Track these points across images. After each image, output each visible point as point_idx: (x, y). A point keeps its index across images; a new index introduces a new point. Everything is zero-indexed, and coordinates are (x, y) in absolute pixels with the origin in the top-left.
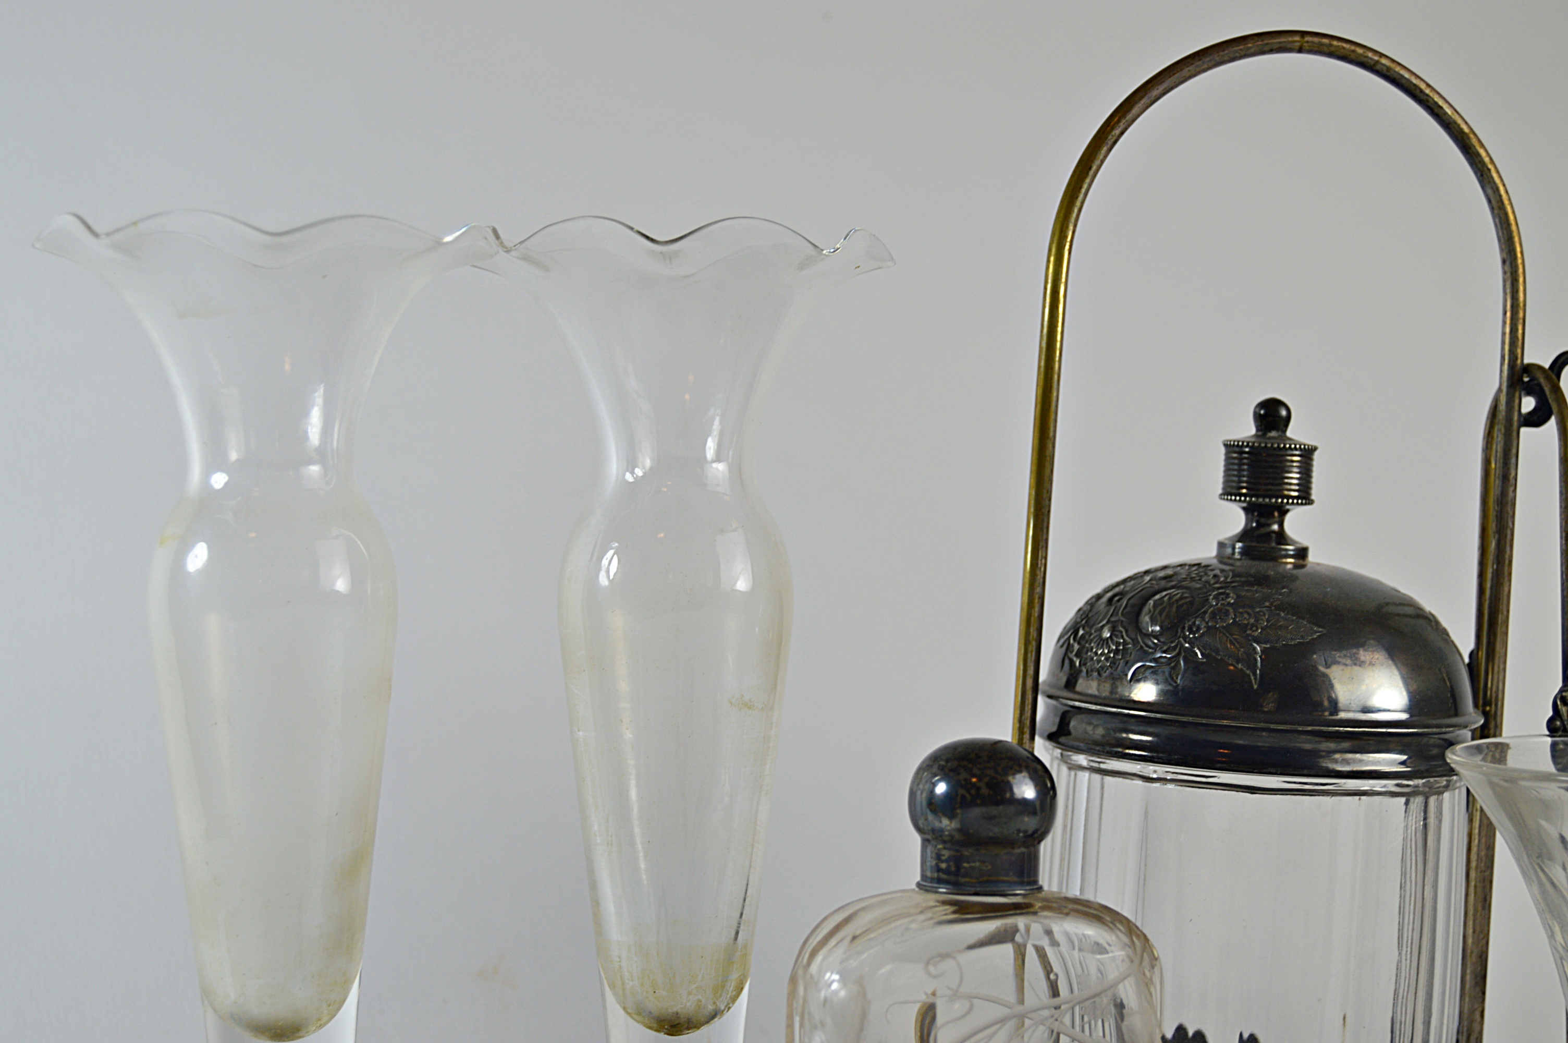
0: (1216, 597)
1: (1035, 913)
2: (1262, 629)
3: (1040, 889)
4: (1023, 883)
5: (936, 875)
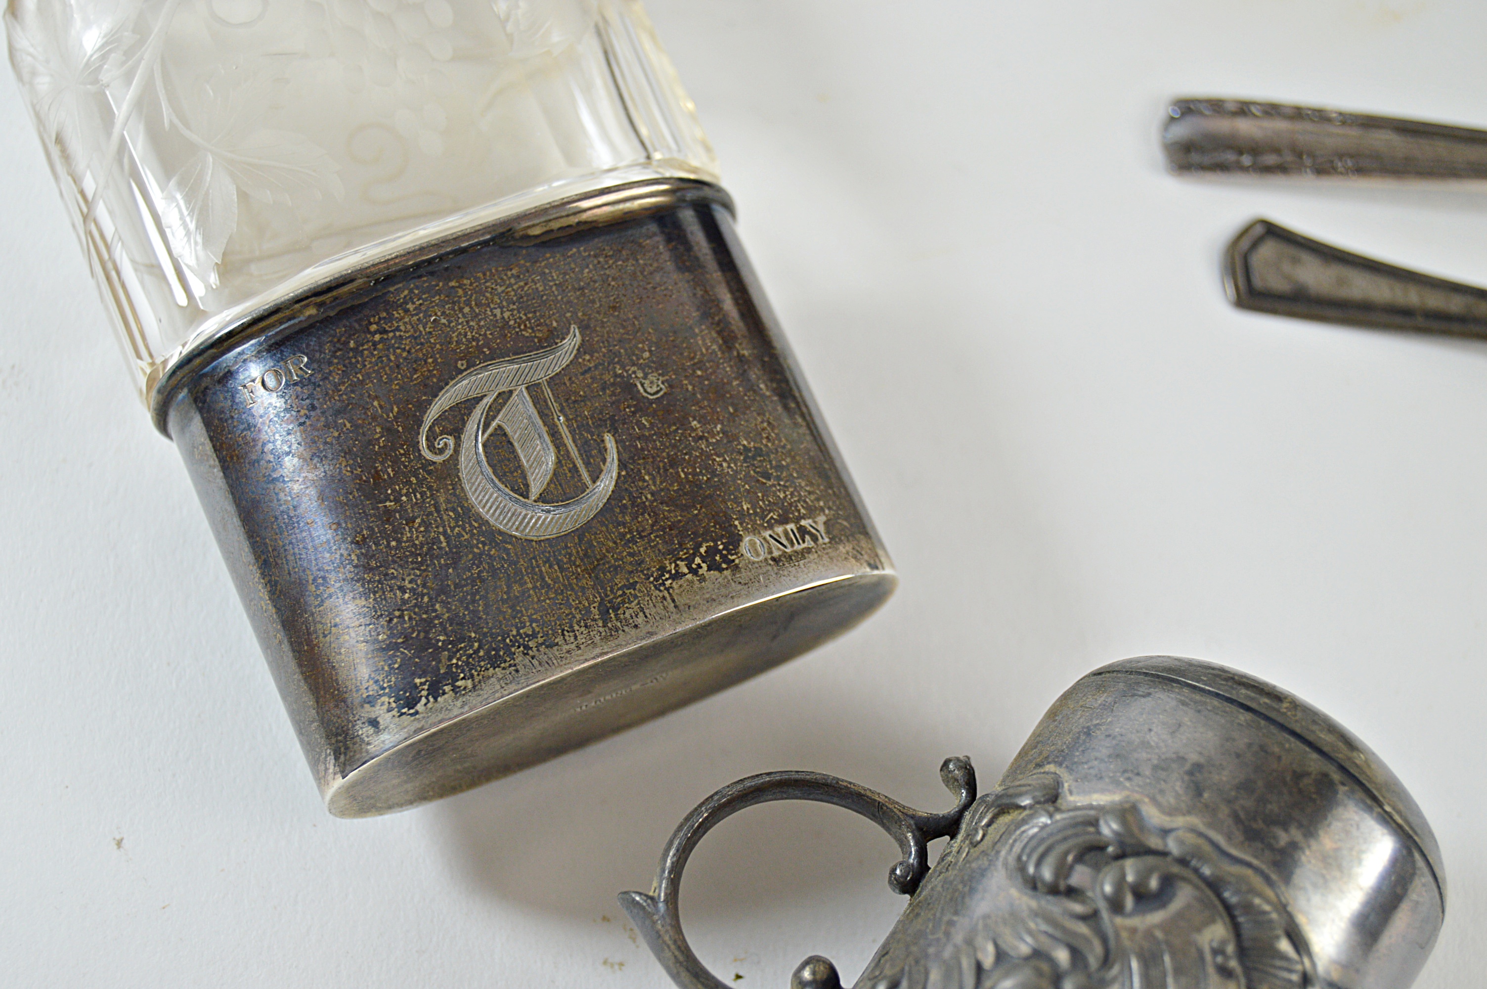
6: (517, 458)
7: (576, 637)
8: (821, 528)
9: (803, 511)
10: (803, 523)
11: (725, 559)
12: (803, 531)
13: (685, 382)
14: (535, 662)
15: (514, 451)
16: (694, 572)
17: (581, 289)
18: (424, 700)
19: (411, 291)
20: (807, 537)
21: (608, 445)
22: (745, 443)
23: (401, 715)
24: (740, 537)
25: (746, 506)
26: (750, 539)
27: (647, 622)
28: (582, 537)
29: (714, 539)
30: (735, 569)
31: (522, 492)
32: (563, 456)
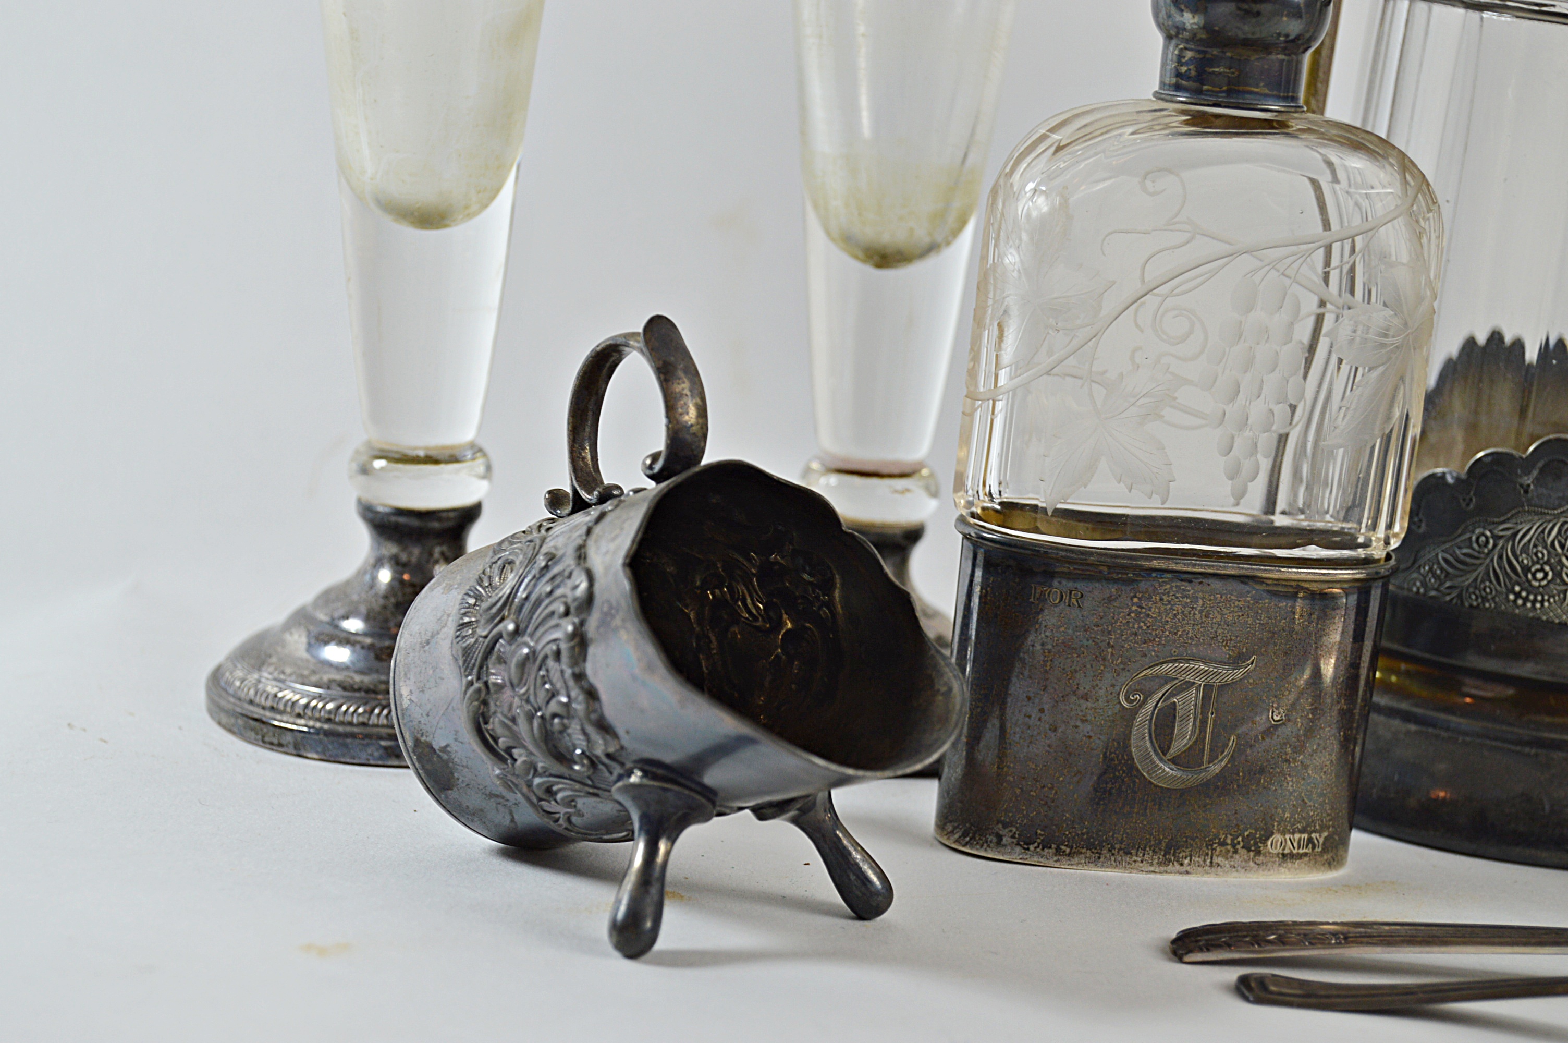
4: (1278, 97)
5: (1174, 80)
6: (1173, 727)
7: (1144, 855)
8: (1321, 841)
9: (1317, 827)
10: (1313, 835)
11: (1256, 844)
12: (1310, 840)
13: (1299, 720)
14: (1113, 859)
15: (1174, 722)
16: (1234, 846)
17: (1274, 633)
18: (1036, 845)
19: (1171, 588)
20: (1310, 846)
21: (1230, 743)
22: (1310, 772)
23: (1018, 844)
24: (1272, 834)
25: (1287, 815)
26: (1277, 837)
27: (1189, 865)
28: (1183, 795)
29: (1256, 830)
30: (1258, 853)
31: (1164, 750)
32: (1201, 739)
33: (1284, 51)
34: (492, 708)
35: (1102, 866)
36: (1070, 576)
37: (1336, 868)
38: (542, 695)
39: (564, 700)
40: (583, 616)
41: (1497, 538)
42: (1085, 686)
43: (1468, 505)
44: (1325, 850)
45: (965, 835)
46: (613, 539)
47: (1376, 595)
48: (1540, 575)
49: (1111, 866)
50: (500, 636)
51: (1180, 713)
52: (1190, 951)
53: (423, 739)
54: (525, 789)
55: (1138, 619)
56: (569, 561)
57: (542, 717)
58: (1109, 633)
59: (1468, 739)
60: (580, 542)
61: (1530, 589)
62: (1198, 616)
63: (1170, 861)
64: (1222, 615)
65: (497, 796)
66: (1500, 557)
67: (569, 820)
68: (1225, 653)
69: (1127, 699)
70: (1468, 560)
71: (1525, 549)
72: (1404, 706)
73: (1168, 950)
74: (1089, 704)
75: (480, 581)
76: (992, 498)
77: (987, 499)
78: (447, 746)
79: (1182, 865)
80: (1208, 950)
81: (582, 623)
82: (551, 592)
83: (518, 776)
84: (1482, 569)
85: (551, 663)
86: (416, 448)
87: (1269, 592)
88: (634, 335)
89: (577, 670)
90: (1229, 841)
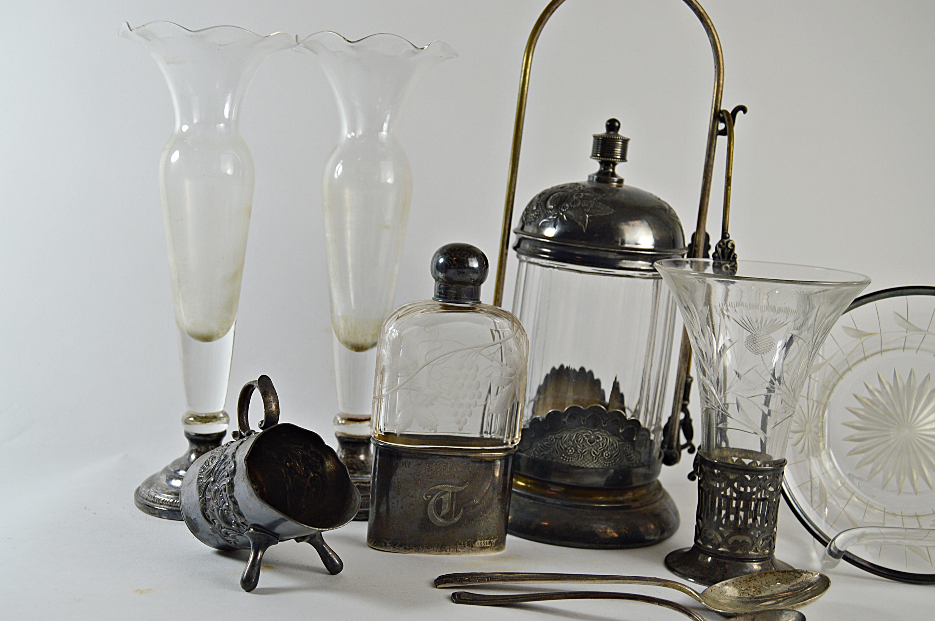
0: (576, 196)
1: (476, 312)
2: (591, 209)
3: (480, 302)
4: (472, 300)
5: (438, 294)
6: (442, 507)
7: (434, 549)
8: (494, 542)
9: (493, 537)
10: (491, 540)
11: (471, 544)
12: (490, 542)
13: (484, 503)
14: (423, 550)
15: (442, 505)
16: (464, 545)
17: (474, 474)
18: (397, 546)
19: (439, 460)
20: (491, 544)
21: (461, 511)
23: (392, 546)
24: (477, 540)
25: (482, 534)
26: (479, 542)
27: (449, 551)
28: (446, 528)
29: (472, 539)
30: (472, 547)
31: (439, 514)
32: (451, 510)
33: (474, 285)
34: (208, 507)
35: (420, 553)
36: (406, 457)
37: (500, 551)
38: (221, 502)
39: (227, 504)
40: (232, 477)
41: (556, 439)
42: (412, 493)
43: (546, 428)
44: (496, 545)
45: (375, 543)
46: (243, 451)
47: (510, 460)
48: (570, 451)
49: (423, 553)
50: (209, 483)
51: (444, 501)
52: (439, 584)
53: (188, 516)
54: (219, 533)
55: (428, 471)
56: (230, 458)
57: (222, 510)
58: (419, 476)
59: (549, 505)
60: (234, 451)
61: (568, 455)
62: (448, 470)
63: (442, 550)
64: (457, 469)
65: (212, 535)
66: (557, 445)
67: (235, 542)
68: (457, 481)
69: (426, 497)
70: (548, 446)
71: (565, 442)
72: (529, 494)
73: (434, 583)
74: (413, 499)
75: (205, 463)
76: (381, 432)
77: (380, 431)
78: (195, 518)
79: (447, 551)
80: (445, 584)
81: (232, 479)
82: (224, 468)
83: (216, 529)
84: (552, 449)
85: (223, 492)
86: (202, 414)
87: (472, 461)
88: (255, 381)
89: (231, 495)
90: (462, 543)
